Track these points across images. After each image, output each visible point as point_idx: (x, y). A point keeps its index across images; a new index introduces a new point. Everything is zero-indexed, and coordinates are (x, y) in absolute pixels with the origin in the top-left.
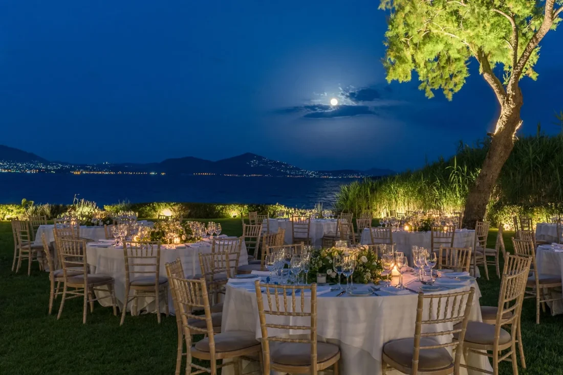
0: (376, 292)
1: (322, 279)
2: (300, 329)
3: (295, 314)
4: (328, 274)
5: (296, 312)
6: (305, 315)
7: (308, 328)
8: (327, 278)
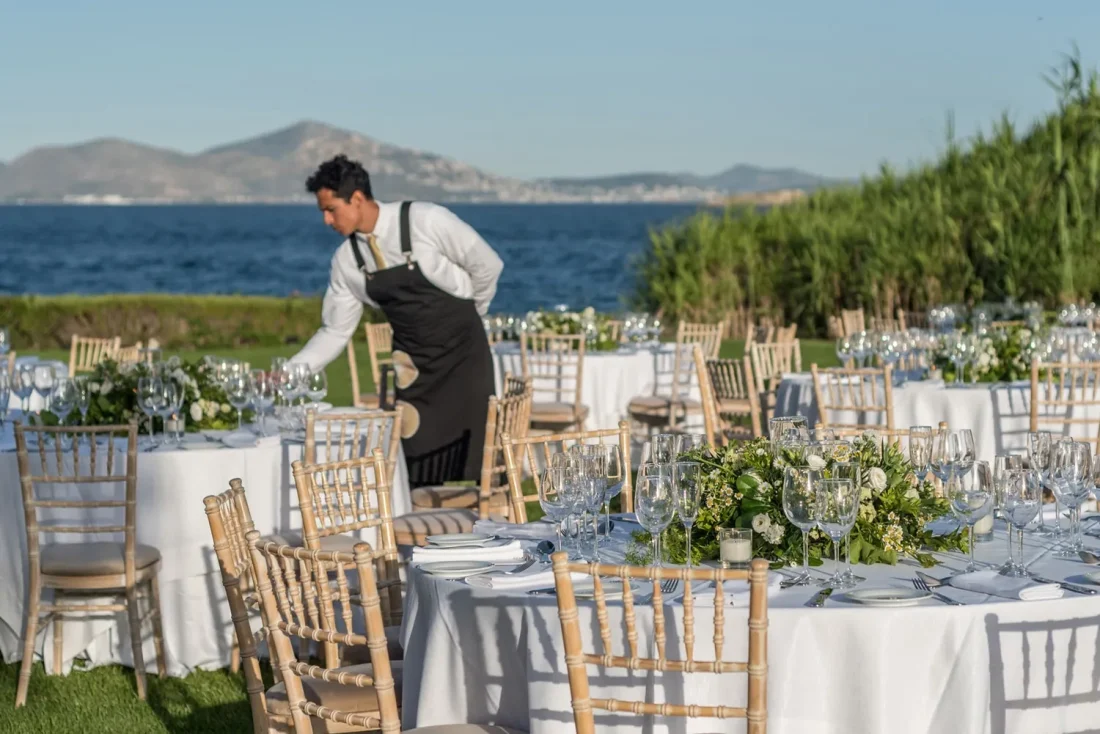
0: (945, 591)
1: (738, 549)
2: (712, 715)
3: (694, 666)
4: (757, 528)
5: (695, 658)
6: (727, 670)
7: (734, 713)
8: (754, 547)
